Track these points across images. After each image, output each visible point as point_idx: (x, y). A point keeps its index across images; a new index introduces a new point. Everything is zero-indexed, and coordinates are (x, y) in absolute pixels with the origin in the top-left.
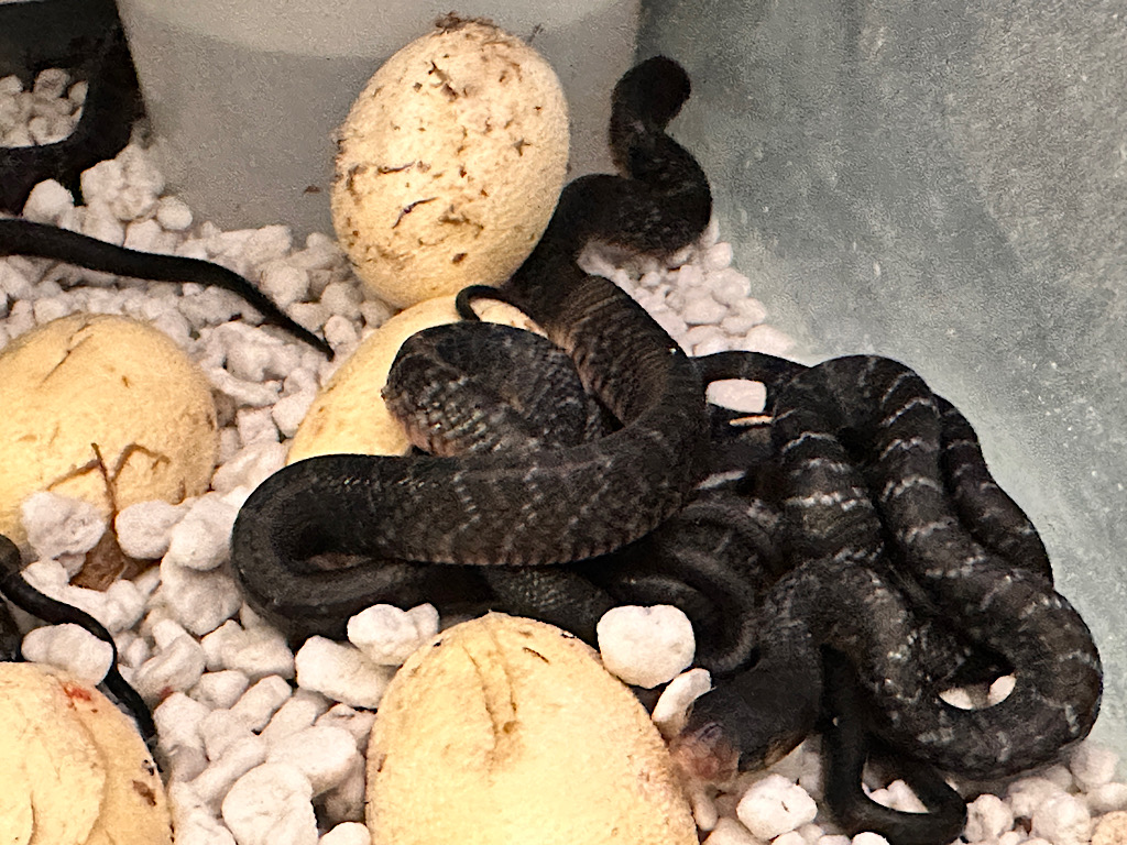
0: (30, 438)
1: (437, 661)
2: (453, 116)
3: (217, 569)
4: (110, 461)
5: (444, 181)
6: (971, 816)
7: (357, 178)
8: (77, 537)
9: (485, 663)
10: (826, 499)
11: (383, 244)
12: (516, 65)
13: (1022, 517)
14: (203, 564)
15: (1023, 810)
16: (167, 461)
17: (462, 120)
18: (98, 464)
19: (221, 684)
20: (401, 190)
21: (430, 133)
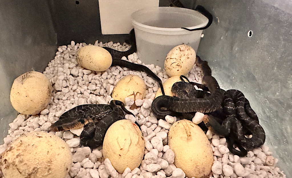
0: (126, 90)
1: (179, 125)
2: (180, 53)
3: (148, 109)
4: (135, 94)
5: (178, 60)
6: (248, 153)
7: (168, 59)
8: (131, 103)
9: (185, 126)
10: (231, 108)
11: (169, 67)
12: (189, 49)
13: (255, 113)
14: (147, 108)
15: (256, 154)
16: (141, 94)
17: (181, 54)
18: (134, 94)
19: (149, 124)
20: (172, 61)
21: (177, 55)
